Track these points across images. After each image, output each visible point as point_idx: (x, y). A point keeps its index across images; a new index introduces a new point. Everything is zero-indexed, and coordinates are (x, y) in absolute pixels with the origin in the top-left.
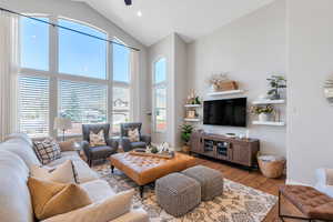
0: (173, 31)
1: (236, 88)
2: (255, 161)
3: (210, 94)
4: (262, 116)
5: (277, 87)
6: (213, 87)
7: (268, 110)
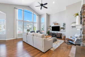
0: (46, 13)
1: (58, 24)
2: (61, 37)
3: (53, 25)
4: (62, 29)
5: (64, 24)
6: (54, 24)
7: (63, 28)
